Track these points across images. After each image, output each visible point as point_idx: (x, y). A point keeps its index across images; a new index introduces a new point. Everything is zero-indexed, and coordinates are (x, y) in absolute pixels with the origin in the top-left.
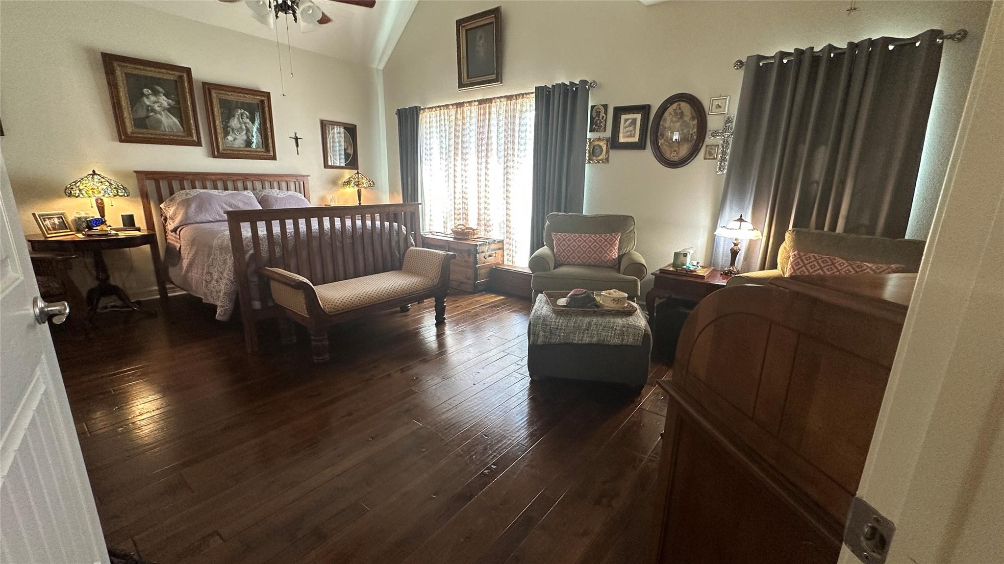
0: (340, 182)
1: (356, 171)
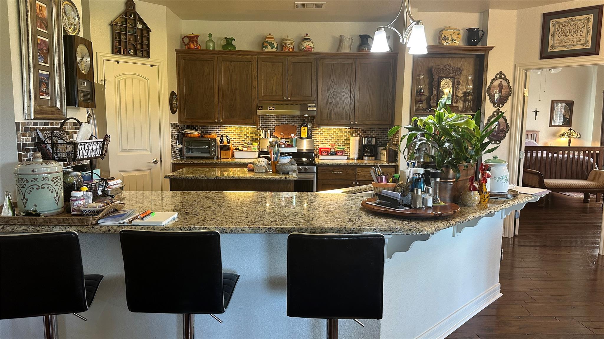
0: (558, 135)
1: (569, 128)
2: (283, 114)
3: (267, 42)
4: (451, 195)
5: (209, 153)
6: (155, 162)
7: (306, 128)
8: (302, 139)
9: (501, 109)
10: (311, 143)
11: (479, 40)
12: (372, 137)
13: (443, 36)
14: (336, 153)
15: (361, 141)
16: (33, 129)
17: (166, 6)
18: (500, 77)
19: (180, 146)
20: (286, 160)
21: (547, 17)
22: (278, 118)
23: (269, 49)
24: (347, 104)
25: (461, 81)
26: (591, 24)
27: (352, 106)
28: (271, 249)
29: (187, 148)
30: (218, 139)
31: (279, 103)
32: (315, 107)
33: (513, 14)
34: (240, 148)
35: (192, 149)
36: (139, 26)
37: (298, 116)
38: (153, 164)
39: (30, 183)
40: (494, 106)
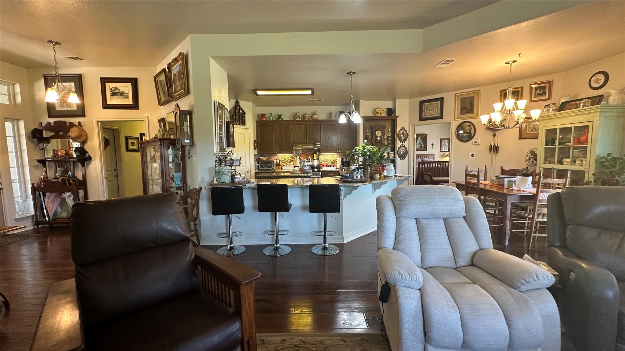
0: (444, 156)
2: (305, 148)
3: (297, 116)
4: (369, 176)
5: (271, 167)
6: (248, 172)
7: (316, 154)
8: (314, 160)
9: (404, 144)
10: (319, 162)
11: (392, 113)
12: (347, 158)
13: (376, 112)
14: (330, 166)
15: (342, 160)
16: (218, 155)
17: (253, 102)
18: (403, 129)
19: (258, 165)
20: (307, 168)
21: (421, 103)
22: (303, 150)
23: (298, 119)
24: (334, 143)
25: (386, 132)
26: (439, 106)
27: (337, 144)
28: (303, 196)
29: (261, 165)
30: (275, 161)
31: (303, 143)
32: (320, 144)
33: (407, 101)
34: (285, 165)
35: (263, 166)
36: (241, 112)
37: (312, 149)
38: (247, 173)
39: (222, 173)
40: (401, 142)
